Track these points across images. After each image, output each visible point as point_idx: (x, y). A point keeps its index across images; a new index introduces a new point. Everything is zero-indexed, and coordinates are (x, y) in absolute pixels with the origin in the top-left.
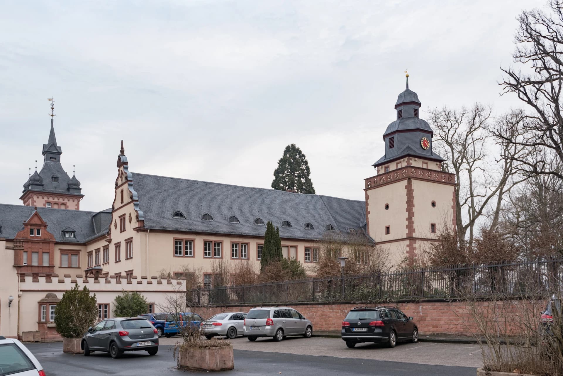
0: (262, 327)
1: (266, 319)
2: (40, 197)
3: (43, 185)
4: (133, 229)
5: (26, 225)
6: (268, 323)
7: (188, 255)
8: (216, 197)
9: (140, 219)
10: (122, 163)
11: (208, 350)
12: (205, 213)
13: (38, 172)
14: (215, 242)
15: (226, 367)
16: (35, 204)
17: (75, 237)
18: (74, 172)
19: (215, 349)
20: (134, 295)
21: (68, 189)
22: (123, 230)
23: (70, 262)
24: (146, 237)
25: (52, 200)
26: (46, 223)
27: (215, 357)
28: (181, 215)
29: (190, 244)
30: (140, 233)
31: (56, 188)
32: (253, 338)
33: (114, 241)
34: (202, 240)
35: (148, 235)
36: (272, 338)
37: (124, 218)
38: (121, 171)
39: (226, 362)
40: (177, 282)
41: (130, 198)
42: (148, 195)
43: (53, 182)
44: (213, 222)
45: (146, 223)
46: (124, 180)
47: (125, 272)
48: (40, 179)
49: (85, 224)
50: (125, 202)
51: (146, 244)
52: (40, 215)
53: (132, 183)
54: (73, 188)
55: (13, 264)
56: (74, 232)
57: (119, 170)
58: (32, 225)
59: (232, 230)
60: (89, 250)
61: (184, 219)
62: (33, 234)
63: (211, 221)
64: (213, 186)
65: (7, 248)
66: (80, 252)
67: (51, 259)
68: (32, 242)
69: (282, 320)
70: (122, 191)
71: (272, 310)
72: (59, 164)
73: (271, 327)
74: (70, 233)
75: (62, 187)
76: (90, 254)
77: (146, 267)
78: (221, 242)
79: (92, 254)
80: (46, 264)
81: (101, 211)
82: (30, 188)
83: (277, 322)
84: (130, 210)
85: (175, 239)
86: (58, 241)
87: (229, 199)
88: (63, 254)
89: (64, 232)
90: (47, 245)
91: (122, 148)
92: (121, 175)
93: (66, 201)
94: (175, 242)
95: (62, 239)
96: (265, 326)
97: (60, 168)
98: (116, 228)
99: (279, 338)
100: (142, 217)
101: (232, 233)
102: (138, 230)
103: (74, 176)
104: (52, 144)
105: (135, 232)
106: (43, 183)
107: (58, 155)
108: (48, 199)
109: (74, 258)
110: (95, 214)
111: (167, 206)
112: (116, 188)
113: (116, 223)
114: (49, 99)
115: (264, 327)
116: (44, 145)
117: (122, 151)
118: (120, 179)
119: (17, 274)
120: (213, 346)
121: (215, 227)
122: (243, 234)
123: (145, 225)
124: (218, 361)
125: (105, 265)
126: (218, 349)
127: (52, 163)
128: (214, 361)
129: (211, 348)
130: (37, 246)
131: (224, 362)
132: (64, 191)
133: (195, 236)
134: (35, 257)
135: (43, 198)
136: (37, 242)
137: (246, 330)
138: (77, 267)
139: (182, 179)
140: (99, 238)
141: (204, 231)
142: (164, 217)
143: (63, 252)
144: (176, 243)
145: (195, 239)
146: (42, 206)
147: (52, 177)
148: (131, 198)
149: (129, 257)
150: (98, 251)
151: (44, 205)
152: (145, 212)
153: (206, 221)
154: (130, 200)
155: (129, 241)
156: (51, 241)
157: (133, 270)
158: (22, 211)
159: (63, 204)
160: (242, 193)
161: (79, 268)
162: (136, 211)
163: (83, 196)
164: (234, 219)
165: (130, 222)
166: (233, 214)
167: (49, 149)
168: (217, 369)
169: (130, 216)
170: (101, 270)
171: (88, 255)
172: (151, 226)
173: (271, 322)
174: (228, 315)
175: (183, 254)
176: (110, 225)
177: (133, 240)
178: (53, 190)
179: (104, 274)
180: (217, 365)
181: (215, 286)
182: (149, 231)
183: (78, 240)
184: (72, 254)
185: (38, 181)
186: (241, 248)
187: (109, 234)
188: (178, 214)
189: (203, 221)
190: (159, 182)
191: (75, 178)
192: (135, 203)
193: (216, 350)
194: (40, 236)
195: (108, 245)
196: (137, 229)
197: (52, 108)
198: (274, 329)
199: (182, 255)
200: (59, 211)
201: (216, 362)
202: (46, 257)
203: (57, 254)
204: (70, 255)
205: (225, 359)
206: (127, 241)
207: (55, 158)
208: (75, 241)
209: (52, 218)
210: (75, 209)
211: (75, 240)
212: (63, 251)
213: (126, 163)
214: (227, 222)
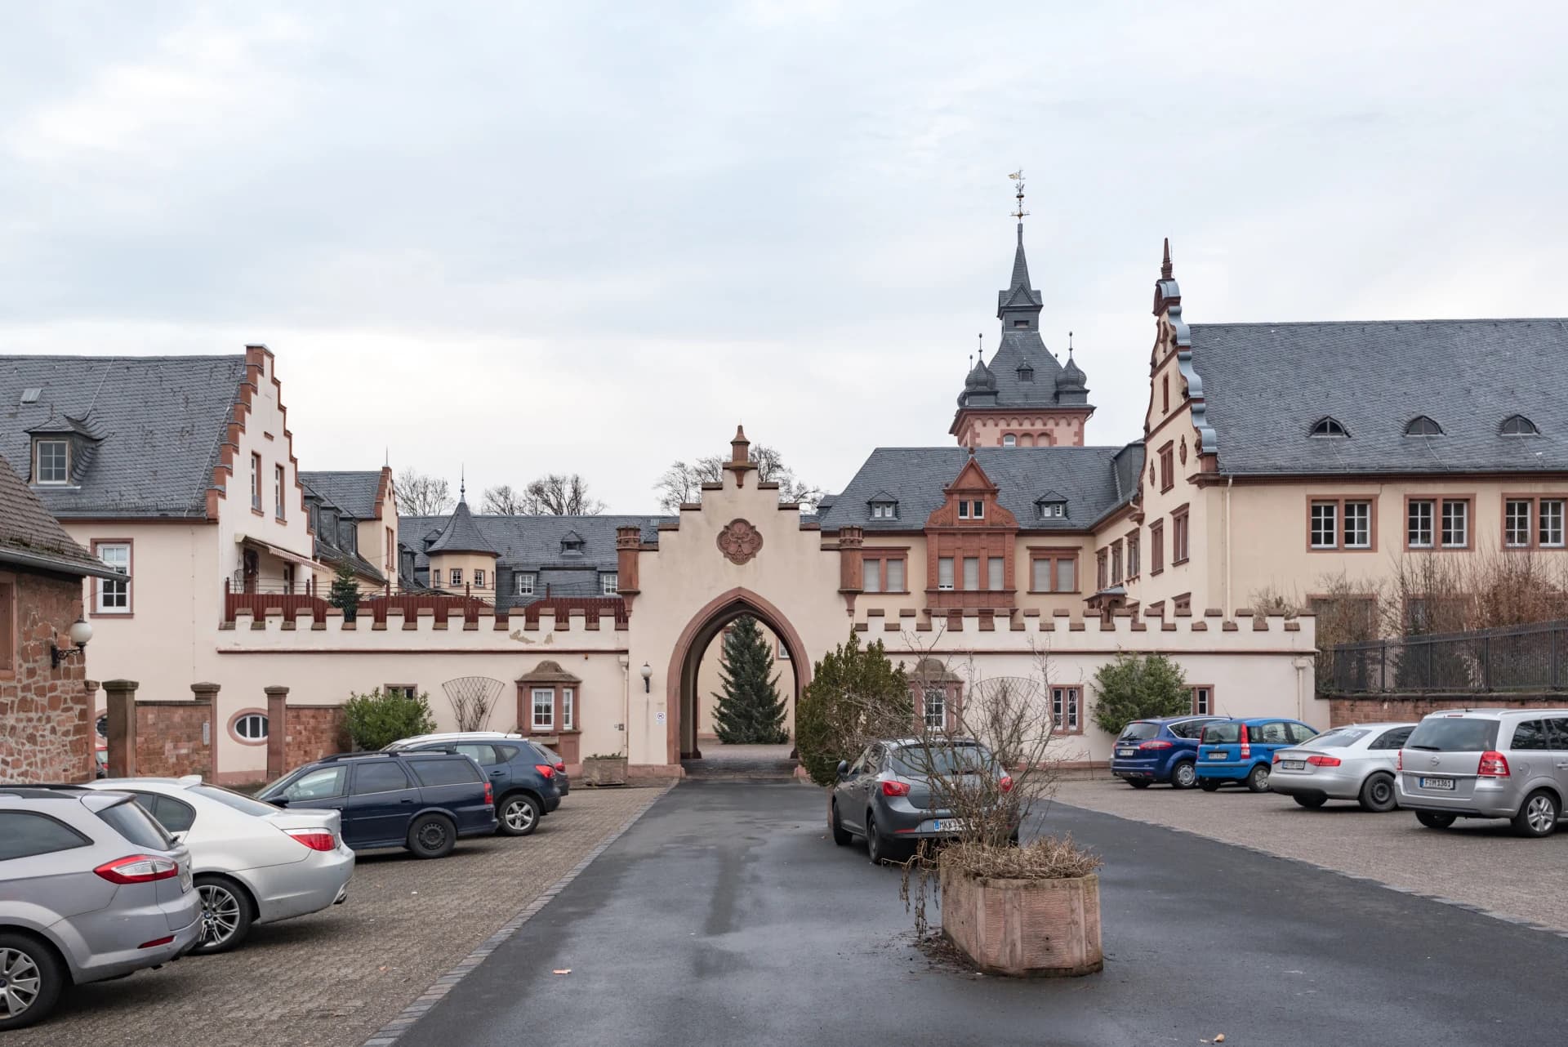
0: (1463, 781)
1: (1480, 753)
2: (990, 423)
3: (995, 393)
4: (1188, 480)
5: (949, 493)
6: (1485, 770)
7: (1356, 545)
8: (1460, 361)
9: (1206, 449)
10: (1166, 304)
11: (981, 890)
12: (1414, 416)
13: (987, 364)
14: (1445, 500)
15: (1055, 962)
16: (978, 440)
17: (1066, 514)
18: (1071, 350)
19: (1007, 889)
20: (1150, 661)
21: (1057, 395)
22: (1167, 486)
23: (1055, 581)
24: (1224, 499)
25: (1018, 427)
26: (995, 485)
27: (1006, 922)
28: (1336, 428)
29: (1362, 510)
30: (1206, 490)
31: (1026, 396)
32: (1436, 821)
33: (1149, 519)
34: (1402, 497)
35: (1228, 494)
36: (1506, 821)
37: (1171, 453)
38: (1164, 323)
39: (1054, 943)
40: (1286, 625)
41: (1183, 393)
42: (1237, 381)
43: (1021, 383)
44: (1441, 438)
45: (1224, 461)
46: (1170, 348)
47: (1173, 598)
48: (990, 377)
49: (1093, 479)
50: (1172, 409)
51: (1224, 521)
52: (983, 467)
53: (1189, 353)
54: (1068, 392)
55: (837, 586)
56: (1064, 503)
57: (1158, 324)
58: (963, 492)
59: (1507, 460)
60: (1100, 547)
61: (1343, 440)
62: (966, 515)
63: (1438, 438)
64: (1449, 331)
65: (824, 549)
66: (1079, 552)
67: (1009, 573)
68: (963, 534)
69: (1552, 758)
70: (1166, 380)
71: (1509, 720)
72: (1035, 335)
73: (1500, 783)
74: (1055, 506)
75: (1040, 390)
76: (1102, 554)
77: (1224, 584)
78: (1467, 500)
79: (1105, 557)
80: (996, 585)
81: (1131, 441)
82: (967, 403)
83: (1528, 765)
84: (1183, 428)
85: (1313, 501)
86: (1023, 528)
87: (1504, 364)
88: (1039, 559)
89: (1040, 504)
90: (1000, 538)
91: (1167, 260)
92: (1166, 336)
93: (1051, 425)
94: (1313, 507)
95: (1036, 523)
96: (1475, 778)
97: (1040, 344)
98: (1153, 483)
99: (1535, 824)
100: (1212, 444)
101: (1506, 469)
102: (1200, 481)
103: (1071, 361)
104: (1018, 286)
105: (1195, 486)
106: (997, 389)
107: (1034, 313)
108: (1008, 425)
109: (1065, 569)
110: (1116, 453)
111: (1293, 407)
112: (1153, 375)
113: (1152, 469)
114: (1012, 176)
115: (1473, 781)
116: (1001, 292)
117: (1167, 269)
118: (1161, 346)
119: (848, 610)
120: (999, 876)
121: (1446, 453)
122: (1547, 467)
123: (1220, 466)
124: (1018, 935)
125: (1131, 583)
126: (1018, 888)
127: (1018, 334)
128: (1002, 936)
129: (991, 881)
130: (975, 543)
131: (1043, 944)
132: (1046, 402)
133: (1379, 486)
134: (971, 571)
135: (996, 425)
136: (976, 533)
137: (1406, 788)
138: (1073, 590)
139: (1347, 323)
140: (1120, 513)
141: (1408, 470)
142: (1280, 439)
143: (1037, 554)
144: (1316, 511)
145: (1377, 496)
146: (995, 444)
147: (1018, 370)
148: (1185, 394)
149: (1181, 560)
150: (1117, 545)
151: (1000, 441)
152: (1223, 429)
153: (1418, 438)
154: (1183, 401)
155: (1181, 515)
156: (1005, 529)
157: (1189, 594)
158: (945, 462)
159: (1044, 434)
160: (1556, 341)
161: (1076, 593)
162: (1197, 429)
163: (1092, 409)
164: (1519, 423)
165: (1184, 462)
166: (1513, 407)
167: (1010, 302)
168: (1012, 970)
169: (1184, 445)
170: (1123, 596)
171: (1099, 559)
172: (1239, 468)
173: (1499, 764)
174: (1369, 732)
175: (1338, 543)
176: (1141, 476)
177: (1191, 510)
178: (1020, 402)
179: (1129, 607)
180: (1011, 952)
181: (1407, 634)
182: (1231, 481)
183: (1074, 522)
184: (1058, 560)
185: (985, 383)
186: (1542, 513)
187: (1138, 499)
188: (1326, 427)
189: (1409, 438)
190: (1272, 340)
191: (1074, 366)
192: (1195, 406)
193: (1010, 894)
194: (982, 517)
195: (1138, 529)
196: (1197, 478)
197: (1020, 197)
198: (1514, 790)
199: (1335, 545)
200: (1029, 453)
201: (1009, 940)
202: (996, 568)
203: (1023, 560)
204: (1054, 561)
205: (1048, 931)
206: (1177, 515)
207: (1027, 322)
208: (1067, 524)
209: (1013, 471)
210: (1071, 445)
211: (1068, 522)
212: (1037, 552)
213: (1176, 300)
214: (1495, 436)
